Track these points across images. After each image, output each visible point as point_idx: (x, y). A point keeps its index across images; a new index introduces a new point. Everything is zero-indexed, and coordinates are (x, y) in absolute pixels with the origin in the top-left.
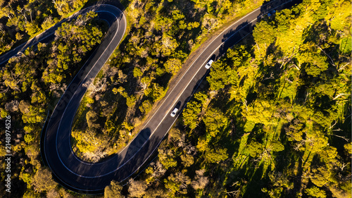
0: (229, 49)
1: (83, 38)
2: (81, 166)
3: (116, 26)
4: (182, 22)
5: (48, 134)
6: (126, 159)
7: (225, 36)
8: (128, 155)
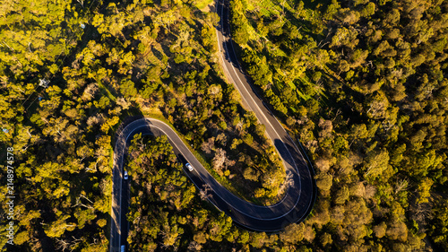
0: (243, 59)
1: (162, 153)
2: (285, 204)
3: (155, 129)
4: (200, 74)
5: (243, 222)
6: (293, 166)
7: (227, 59)
8: (291, 163)
